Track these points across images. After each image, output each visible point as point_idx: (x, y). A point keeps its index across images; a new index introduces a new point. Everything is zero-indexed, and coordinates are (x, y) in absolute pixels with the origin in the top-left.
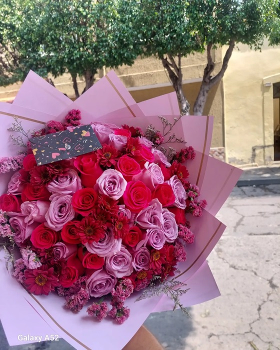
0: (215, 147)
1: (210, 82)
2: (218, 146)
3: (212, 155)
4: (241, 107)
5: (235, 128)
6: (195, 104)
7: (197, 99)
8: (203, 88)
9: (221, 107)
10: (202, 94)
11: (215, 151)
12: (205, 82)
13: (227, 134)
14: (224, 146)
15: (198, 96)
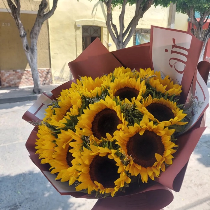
0: (44, 68)
1: (43, 17)
2: (46, 67)
3: (42, 74)
4: (61, 39)
5: (58, 54)
6: (31, 32)
7: (33, 28)
8: (39, 21)
9: (48, 37)
10: (37, 25)
11: (44, 71)
12: (40, 15)
13: (52, 58)
14: (50, 67)
15: (34, 26)
